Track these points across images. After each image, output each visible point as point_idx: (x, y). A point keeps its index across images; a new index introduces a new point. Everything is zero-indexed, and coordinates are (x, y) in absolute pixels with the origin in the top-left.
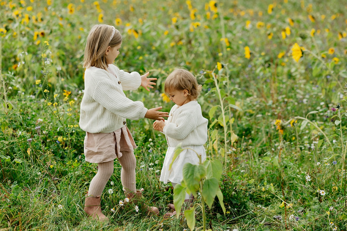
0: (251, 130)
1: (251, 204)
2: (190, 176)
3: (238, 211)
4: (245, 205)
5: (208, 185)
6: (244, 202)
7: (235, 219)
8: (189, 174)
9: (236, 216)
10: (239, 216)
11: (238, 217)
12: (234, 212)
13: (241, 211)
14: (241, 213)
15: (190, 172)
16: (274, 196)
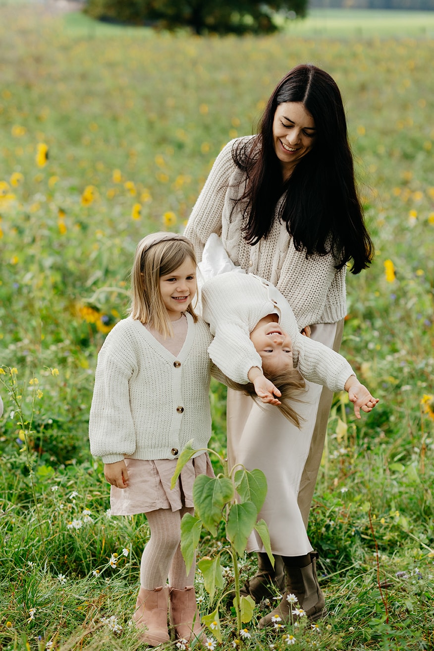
0: (390, 414)
1: (360, 551)
2: (206, 498)
3: (334, 563)
4: (346, 552)
5: (239, 515)
6: (345, 548)
7: (327, 577)
8: (204, 495)
9: (329, 573)
10: (336, 572)
11: (332, 575)
12: (325, 565)
13: (340, 564)
14: (338, 567)
15: (205, 490)
16: (408, 535)
